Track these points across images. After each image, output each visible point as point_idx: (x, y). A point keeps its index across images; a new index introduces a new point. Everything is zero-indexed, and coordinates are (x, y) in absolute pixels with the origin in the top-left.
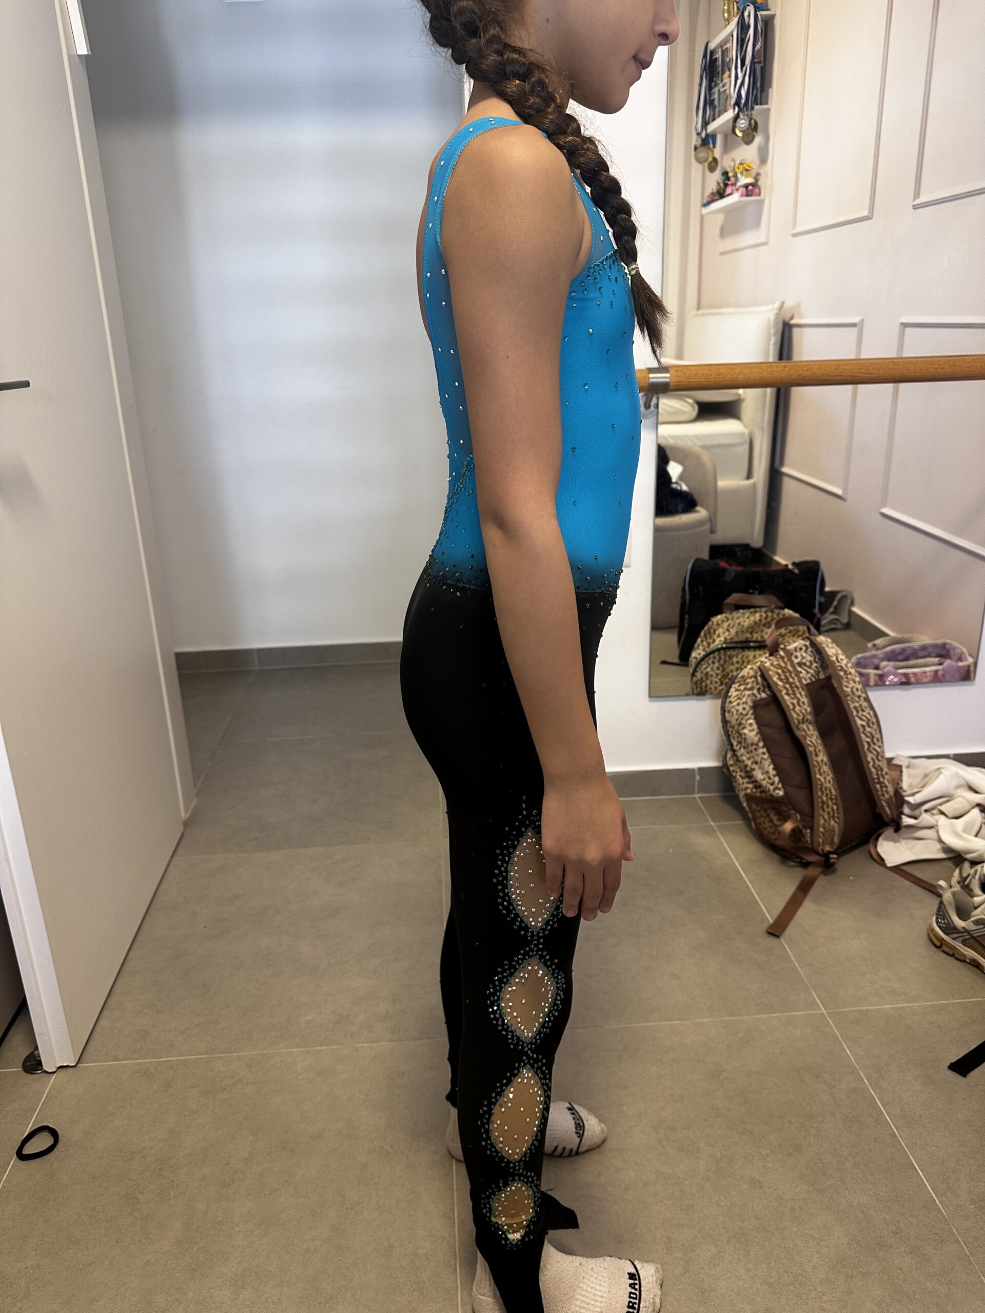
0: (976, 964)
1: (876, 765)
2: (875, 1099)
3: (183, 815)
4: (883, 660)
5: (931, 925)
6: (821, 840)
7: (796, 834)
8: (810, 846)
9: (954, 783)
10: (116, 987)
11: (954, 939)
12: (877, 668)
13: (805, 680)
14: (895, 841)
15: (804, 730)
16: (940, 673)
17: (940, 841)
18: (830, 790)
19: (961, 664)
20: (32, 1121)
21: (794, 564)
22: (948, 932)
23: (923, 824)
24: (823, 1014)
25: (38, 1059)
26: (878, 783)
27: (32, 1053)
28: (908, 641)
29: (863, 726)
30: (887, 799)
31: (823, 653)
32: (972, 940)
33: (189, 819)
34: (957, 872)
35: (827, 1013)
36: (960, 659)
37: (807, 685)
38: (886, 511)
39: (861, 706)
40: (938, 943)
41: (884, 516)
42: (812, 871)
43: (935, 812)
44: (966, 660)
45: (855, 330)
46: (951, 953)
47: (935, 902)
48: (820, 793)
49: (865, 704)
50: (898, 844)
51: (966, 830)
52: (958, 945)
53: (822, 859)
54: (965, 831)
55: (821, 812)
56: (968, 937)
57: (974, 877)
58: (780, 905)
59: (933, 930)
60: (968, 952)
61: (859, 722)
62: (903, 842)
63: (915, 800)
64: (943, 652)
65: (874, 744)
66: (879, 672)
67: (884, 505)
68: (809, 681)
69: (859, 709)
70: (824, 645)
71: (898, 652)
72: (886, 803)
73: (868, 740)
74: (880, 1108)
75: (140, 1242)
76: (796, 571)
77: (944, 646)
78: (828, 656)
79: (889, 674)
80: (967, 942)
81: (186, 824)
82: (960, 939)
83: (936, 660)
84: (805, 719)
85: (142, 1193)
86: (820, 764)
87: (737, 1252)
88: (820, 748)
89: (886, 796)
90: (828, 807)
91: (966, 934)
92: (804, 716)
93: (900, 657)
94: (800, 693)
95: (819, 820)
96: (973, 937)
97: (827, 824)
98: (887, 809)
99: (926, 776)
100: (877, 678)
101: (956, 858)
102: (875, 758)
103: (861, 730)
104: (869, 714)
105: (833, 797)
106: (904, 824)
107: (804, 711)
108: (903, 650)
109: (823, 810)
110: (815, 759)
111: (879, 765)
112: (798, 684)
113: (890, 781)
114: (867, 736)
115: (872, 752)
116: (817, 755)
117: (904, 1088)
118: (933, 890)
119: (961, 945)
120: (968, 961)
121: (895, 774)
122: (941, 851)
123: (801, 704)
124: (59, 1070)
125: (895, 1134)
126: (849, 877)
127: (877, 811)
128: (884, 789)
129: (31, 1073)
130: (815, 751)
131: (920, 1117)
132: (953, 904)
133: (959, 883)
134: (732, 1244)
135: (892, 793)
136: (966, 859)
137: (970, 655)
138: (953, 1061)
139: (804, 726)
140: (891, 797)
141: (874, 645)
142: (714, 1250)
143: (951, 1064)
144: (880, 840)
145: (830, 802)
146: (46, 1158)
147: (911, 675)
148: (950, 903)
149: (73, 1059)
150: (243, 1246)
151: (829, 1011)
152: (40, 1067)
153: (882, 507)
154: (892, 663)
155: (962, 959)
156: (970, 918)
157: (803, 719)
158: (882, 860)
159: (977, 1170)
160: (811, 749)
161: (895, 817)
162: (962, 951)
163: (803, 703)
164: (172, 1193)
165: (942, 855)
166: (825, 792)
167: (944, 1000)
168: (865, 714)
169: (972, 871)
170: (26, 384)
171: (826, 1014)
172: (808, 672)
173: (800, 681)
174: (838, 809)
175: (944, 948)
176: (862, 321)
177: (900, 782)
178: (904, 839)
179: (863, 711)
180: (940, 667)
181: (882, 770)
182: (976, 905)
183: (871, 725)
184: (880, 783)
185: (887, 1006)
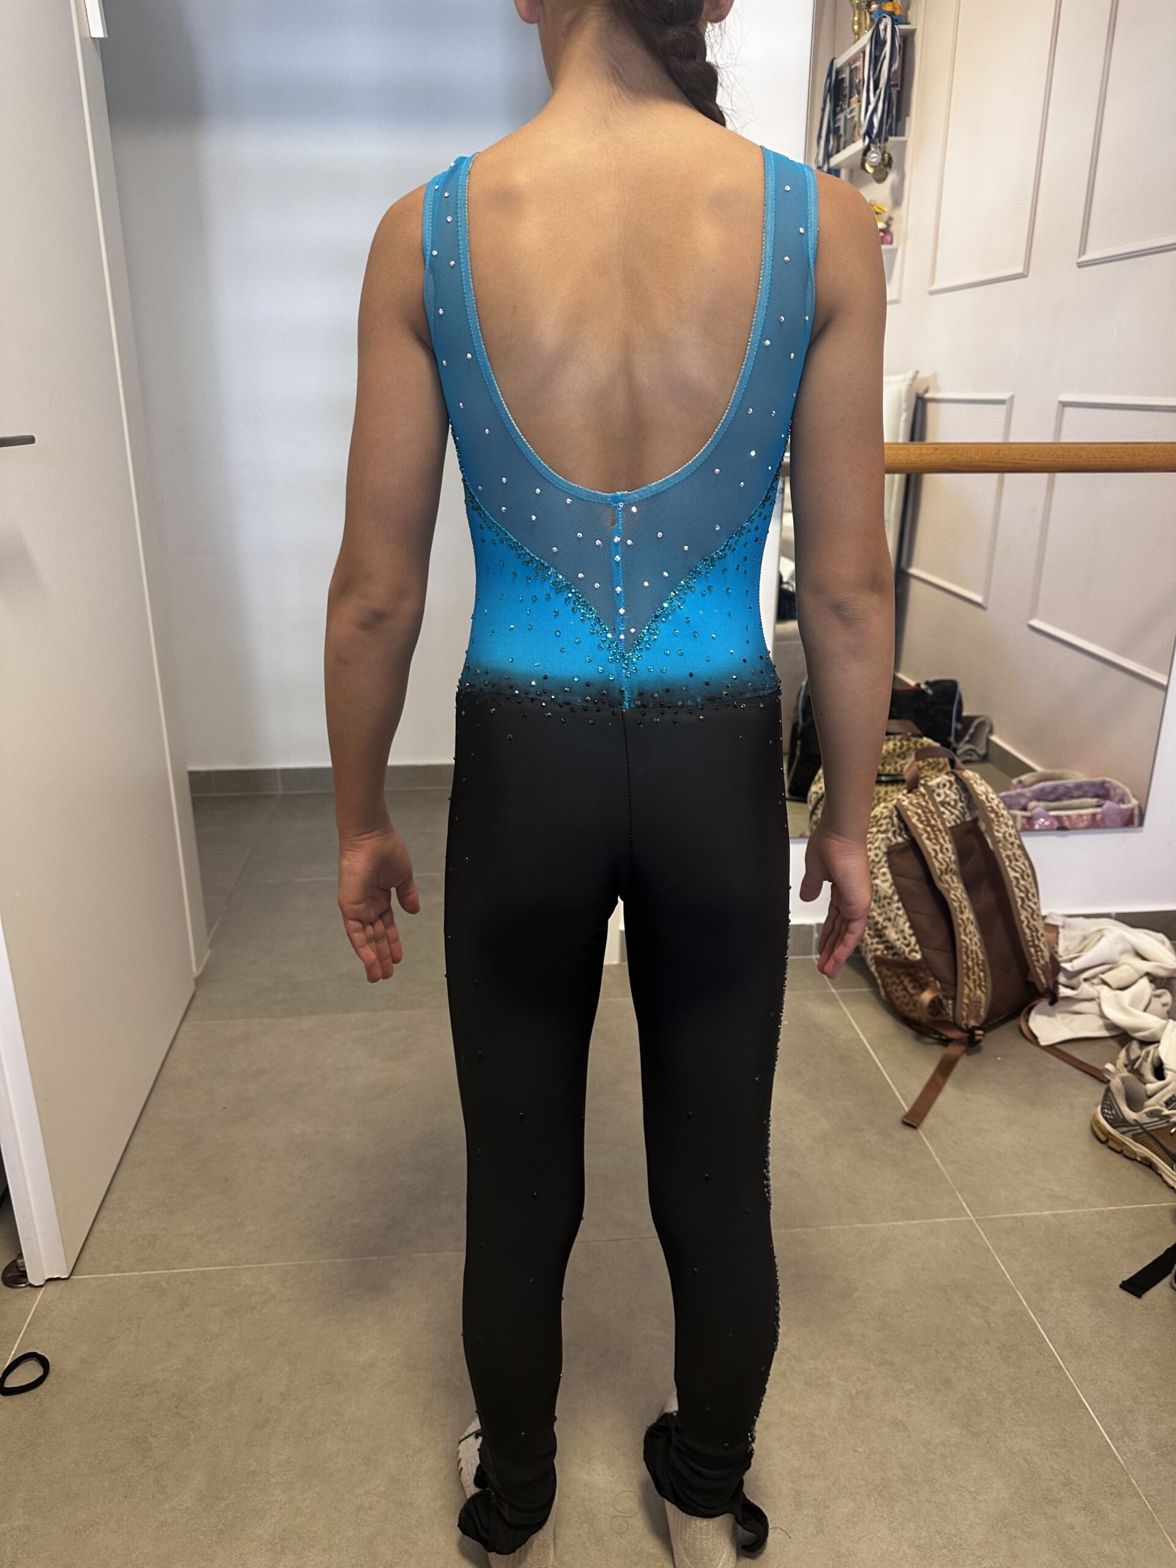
0: (1148, 1164)
1: (1030, 925)
2: (1035, 1324)
3: (195, 971)
4: (1031, 799)
5: (1094, 1116)
6: (965, 1013)
7: (936, 1005)
8: (952, 1020)
9: (1119, 947)
10: (116, 1181)
11: (1123, 1133)
12: (1024, 809)
13: (949, 822)
14: (1050, 1015)
15: (947, 882)
16: (1099, 817)
17: (1102, 1016)
18: (977, 954)
19: (1123, 806)
20: (16, 1347)
21: (927, 683)
22: (1116, 1125)
23: (1083, 996)
24: (971, 1221)
25: (22, 1269)
26: (1032, 946)
27: (15, 1261)
28: (1060, 778)
29: (1016, 878)
30: (1043, 966)
31: (971, 791)
32: (1144, 1135)
33: (201, 975)
34: (1123, 1053)
35: (977, 1220)
36: (1122, 801)
37: (951, 828)
38: (1035, 623)
39: (1014, 854)
40: (1103, 1138)
41: (1033, 629)
42: (953, 1050)
43: (1095, 981)
44: (1130, 802)
45: (1003, 408)
46: (1119, 1149)
47: (1101, 1089)
48: (964, 957)
49: (1019, 852)
50: (1052, 1019)
51: (1134, 1003)
52: (1128, 1140)
53: (965, 1035)
54: (1131, 1005)
55: (966, 980)
56: (1141, 1131)
57: (1145, 1060)
58: (916, 1088)
59: (1097, 1122)
60: (1140, 1148)
61: (1012, 874)
62: (1059, 1016)
63: (1072, 967)
64: (1101, 792)
65: (1029, 900)
66: (1027, 814)
67: (1033, 614)
68: (953, 823)
69: (1012, 858)
70: (972, 782)
71: (1048, 790)
72: (1042, 970)
73: (1022, 895)
74: (1042, 1335)
75: (154, 1496)
76: (930, 692)
77: (1102, 784)
78: (977, 794)
79: (1040, 816)
80: (1138, 1137)
81: (199, 981)
82: (1130, 1134)
83: (1094, 801)
84: (949, 869)
85: (155, 1437)
86: (966, 922)
87: (879, 1507)
88: (966, 903)
89: (1042, 962)
90: (974, 974)
91: (1138, 1127)
92: (948, 866)
93: (1052, 797)
94: (944, 838)
95: (963, 989)
96: (1146, 1132)
97: (972, 994)
98: (1042, 977)
99: (1085, 938)
100: (1024, 821)
101: (1122, 1036)
102: (1029, 916)
103: (1014, 883)
104: (1024, 864)
105: (980, 962)
106: (1061, 995)
107: (948, 860)
108: (1055, 788)
109: (969, 978)
110: (960, 916)
111: (1034, 926)
112: (941, 827)
113: (1046, 944)
114: (1021, 891)
115: (1026, 910)
116: (962, 912)
117: (1069, 1311)
118: (1099, 1076)
119: (1132, 1141)
120: (1139, 1159)
121: (1051, 935)
122: (1103, 1029)
123: (944, 850)
124: (49, 1283)
125: (1061, 1366)
126: (996, 1057)
127: (1030, 979)
128: (1039, 953)
129: (13, 1287)
130: (960, 907)
131: (1090, 1345)
132: (1123, 1092)
133: (1126, 1066)
134: (873, 1499)
135: (1048, 959)
136: (1134, 1039)
137: (1134, 797)
138: (1125, 1279)
139: (947, 877)
140: (1047, 963)
141: (1020, 782)
142: (852, 1506)
143: (1124, 1282)
144: (1033, 1013)
145: (976, 969)
146: (33, 1392)
147: (1065, 818)
148: (1119, 1091)
149: (66, 1271)
150: (281, 1501)
151: (977, 1218)
152: (24, 1280)
153: (1030, 618)
154: (1042, 804)
155: (1131, 1157)
156: (1142, 1110)
157: (946, 869)
158: (1035, 1037)
159: (1158, 1409)
160: (956, 904)
161: (1051, 986)
162: (1131, 1146)
163: (947, 849)
164: (192, 1437)
165: (1104, 1033)
166: (970, 956)
167: (1113, 1206)
168: (1019, 864)
169: (1143, 1053)
170: (31, 440)
171: (975, 1222)
172: (952, 813)
173: (943, 823)
174: (985, 977)
175: (1111, 1144)
176: (1012, 398)
177: (1055, 946)
178: (1060, 1012)
179: (1017, 860)
180: (1099, 810)
181: (1037, 931)
182: (1149, 1093)
183: (1026, 877)
184: (1035, 946)
185: (1046, 1213)
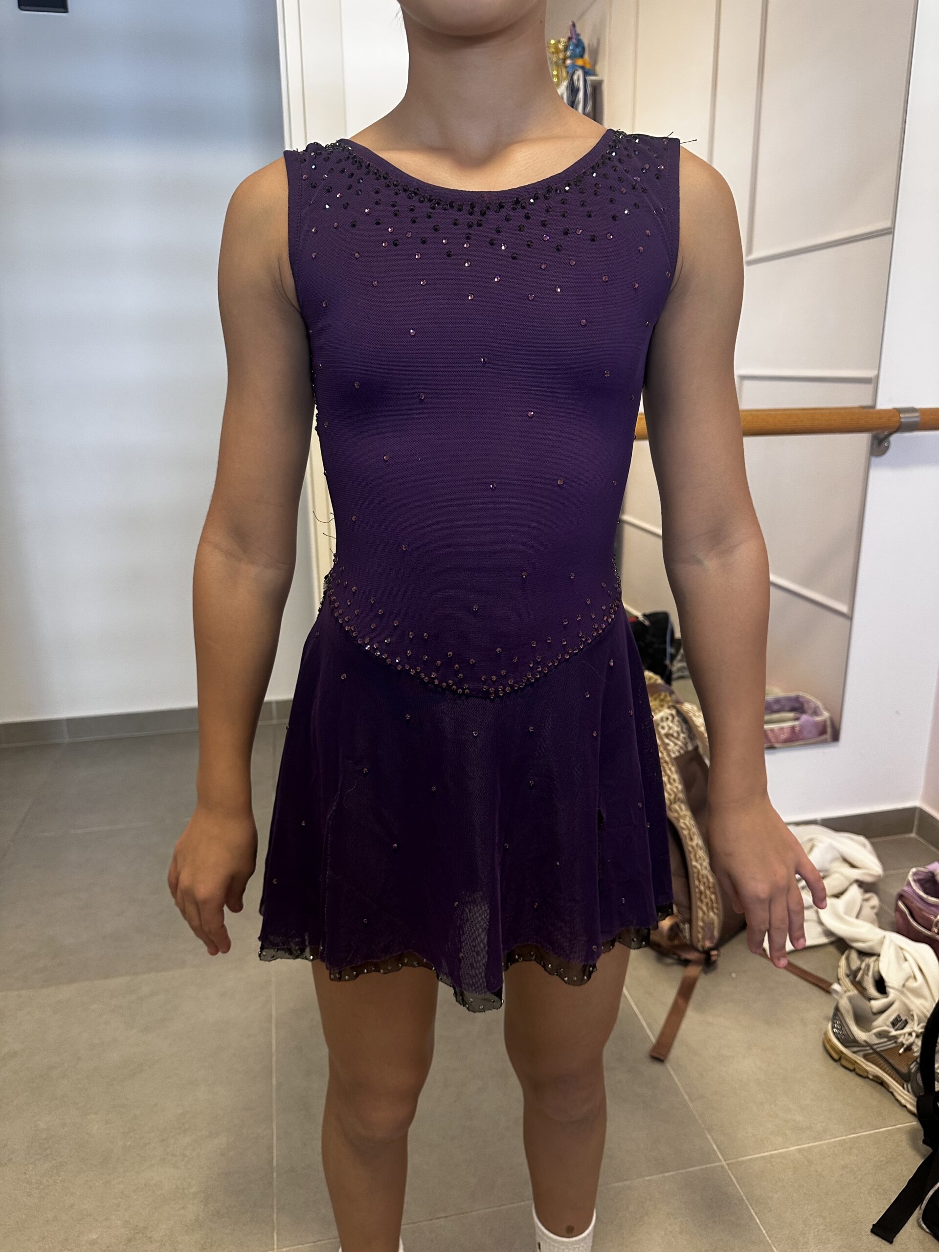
0: (880, 1081)
5: (826, 1034)
6: (700, 936)
7: (675, 930)
8: (688, 942)
9: (830, 856)
11: (854, 1052)
13: (674, 753)
15: (676, 811)
16: (797, 729)
17: (822, 924)
18: (707, 877)
19: (816, 719)
21: (645, 616)
22: (848, 1045)
24: (722, 1167)
31: (691, 722)
32: (874, 1055)
34: (843, 962)
35: (728, 1164)
36: (816, 712)
37: (676, 759)
40: (836, 1057)
42: (693, 971)
44: (821, 714)
46: (852, 1068)
47: (829, 1005)
48: (697, 883)
52: (859, 1059)
53: (703, 956)
55: (699, 904)
56: (871, 1051)
57: (866, 972)
59: (829, 1041)
60: (872, 1067)
64: (796, 705)
68: (677, 754)
70: (691, 715)
76: (647, 623)
77: (797, 699)
78: (696, 727)
80: (870, 1057)
82: (862, 1053)
83: (791, 715)
84: (677, 798)
86: (695, 848)
88: (694, 830)
90: (706, 897)
91: (868, 1048)
92: (676, 795)
94: (670, 769)
95: (697, 913)
96: (875, 1052)
97: (706, 917)
101: (841, 944)
105: (711, 885)
107: (675, 790)
109: (702, 901)
110: (690, 843)
112: (667, 759)
116: (691, 839)
118: (824, 987)
119: (863, 1060)
120: (871, 1077)
122: (822, 935)
126: (730, 975)
130: (689, 834)
132: (851, 1012)
133: (848, 976)
136: (851, 948)
138: (875, 1221)
139: (676, 806)
143: (874, 1225)
145: (708, 892)
148: (848, 1012)
155: (863, 1075)
156: (871, 1031)
160: (686, 832)
162: (862, 1064)
163: (674, 780)
165: (824, 940)
166: (701, 880)
167: (854, 1134)
169: (863, 966)
171: (726, 1167)
172: (676, 744)
173: (669, 755)
174: (716, 898)
175: (844, 1062)
180: (797, 723)
182: (875, 1010)
185: (793, 1148)
